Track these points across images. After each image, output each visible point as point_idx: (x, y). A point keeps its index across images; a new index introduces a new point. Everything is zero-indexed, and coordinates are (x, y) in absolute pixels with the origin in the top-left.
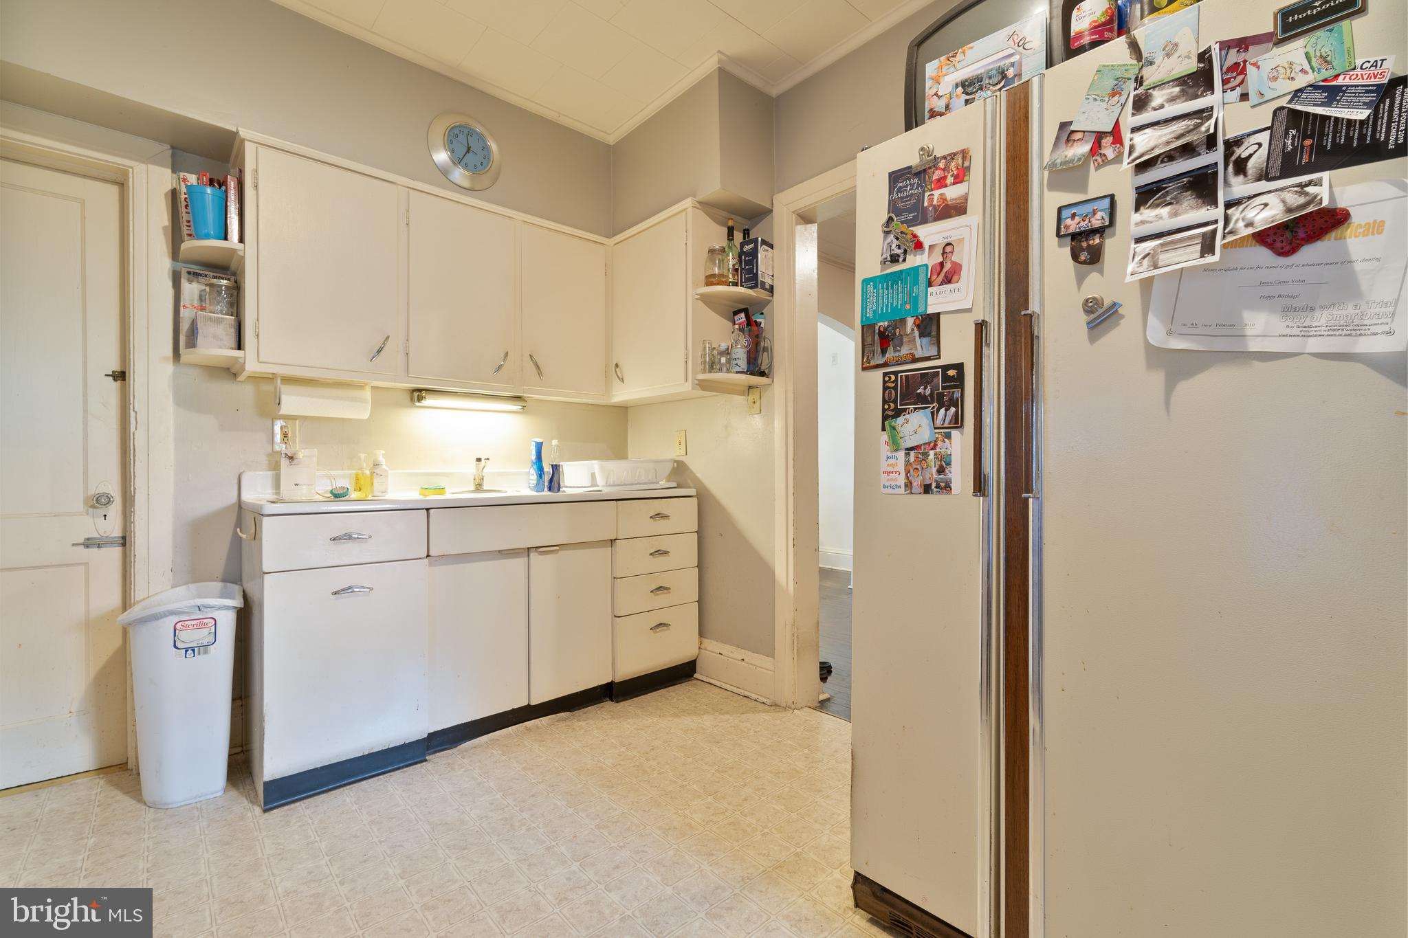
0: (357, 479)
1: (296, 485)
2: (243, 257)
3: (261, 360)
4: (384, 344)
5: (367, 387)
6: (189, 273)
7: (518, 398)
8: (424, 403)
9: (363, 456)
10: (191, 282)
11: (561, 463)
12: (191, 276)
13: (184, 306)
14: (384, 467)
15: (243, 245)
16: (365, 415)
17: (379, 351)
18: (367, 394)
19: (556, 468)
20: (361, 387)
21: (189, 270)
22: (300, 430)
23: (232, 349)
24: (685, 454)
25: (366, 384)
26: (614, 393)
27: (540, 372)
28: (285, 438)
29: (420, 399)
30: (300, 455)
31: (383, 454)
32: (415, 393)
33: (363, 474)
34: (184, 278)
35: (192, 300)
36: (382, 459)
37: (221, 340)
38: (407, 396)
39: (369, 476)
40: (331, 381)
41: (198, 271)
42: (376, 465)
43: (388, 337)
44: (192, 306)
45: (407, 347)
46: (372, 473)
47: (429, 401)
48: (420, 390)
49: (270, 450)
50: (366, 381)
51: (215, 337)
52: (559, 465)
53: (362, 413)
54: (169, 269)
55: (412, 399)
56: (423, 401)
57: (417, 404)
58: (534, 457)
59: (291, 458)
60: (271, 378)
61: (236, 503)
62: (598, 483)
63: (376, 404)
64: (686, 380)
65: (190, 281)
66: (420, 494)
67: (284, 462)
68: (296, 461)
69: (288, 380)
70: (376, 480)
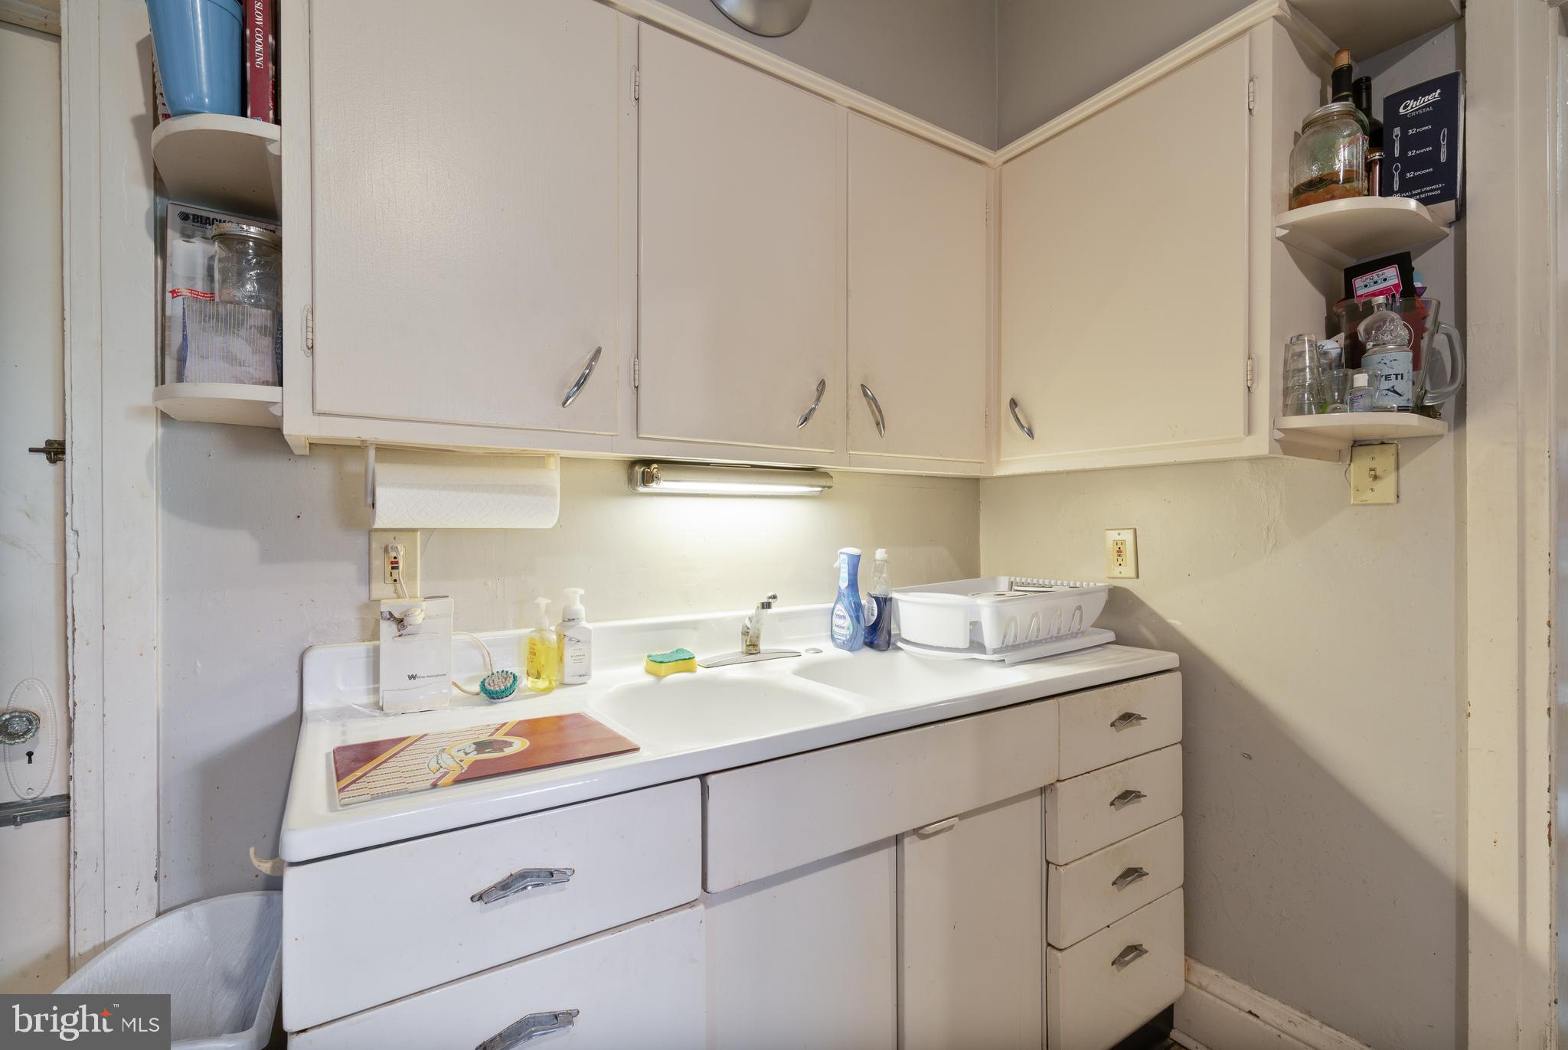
0: (533, 653)
1: (412, 677)
2: (279, 158)
3: (319, 408)
4: (590, 367)
5: (552, 460)
6: (185, 217)
7: (810, 471)
8: (654, 487)
9: (543, 602)
10: (189, 237)
11: (895, 595)
12: (189, 224)
13: (173, 292)
14: (584, 624)
15: (278, 126)
16: (548, 520)
17: (580, 384)
18: (553, 476)
19: (883, 602)
20: (539, 460)
21: (184, 210)
22: (422, 554)
23: (267, 383)
24: (1133, 574)
25: (550, 455)
26: (1002, 459)
27: (880, 424)
28: (394, 571)
29: (647, 479)
30: (418, 618)
31: (582, 597)
32: (637, 468)
33: (543, 640)
34: (174, 229)
35: (192, 279)
36: (579, 607)
37: (241, 364)
38: (620, 475)
39: (555, 646)
40: (481, 452)
41: (204, 214)
42: (569, 620)
43: (598, 351)
44: (191, 291)
45: (636, 372)
46: (561, 637)
47: (665, 484)
48: (647, 463)
49: (363, 597)
50: (551, 450)
51: (229, 358)
52: (891, 599)
53: (545, 518)
54: (148, 213)
55: (631, 480)
56: (654, 485)
57: (642, 489)
58: (844, 584)
59: (400, 622)
60: (358, 448)
61: (295, 713)
62: (987, 644)
63: (570, 493)
64: (1250, 429)
65: (187, 236)
66: (648, 672)
67: (387, 629)
68: (409, 630)
69: (389, 452)
70: (569, 652)
